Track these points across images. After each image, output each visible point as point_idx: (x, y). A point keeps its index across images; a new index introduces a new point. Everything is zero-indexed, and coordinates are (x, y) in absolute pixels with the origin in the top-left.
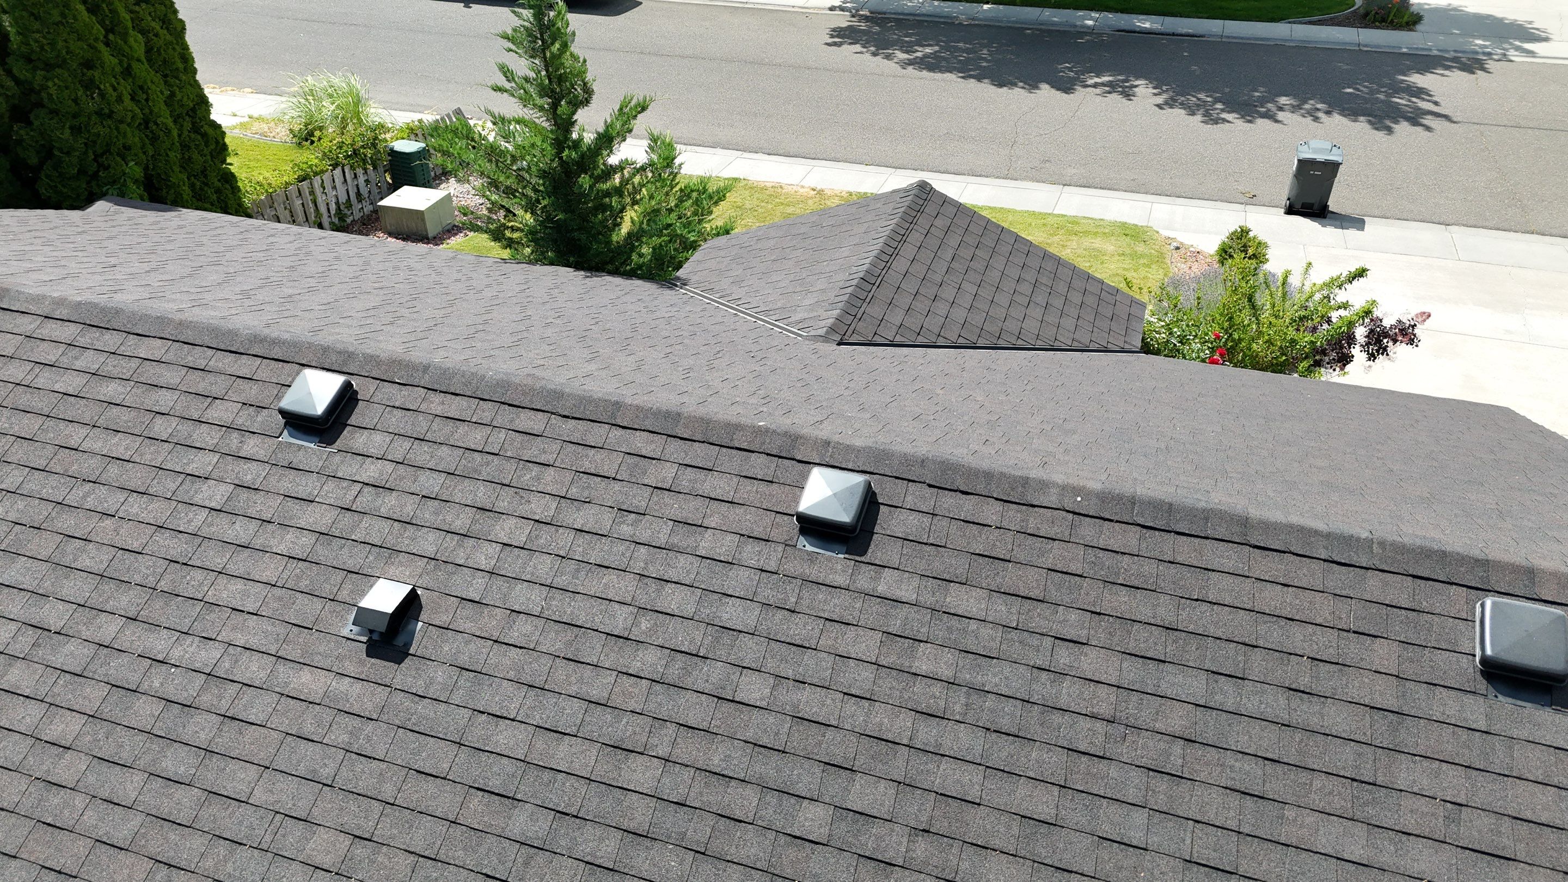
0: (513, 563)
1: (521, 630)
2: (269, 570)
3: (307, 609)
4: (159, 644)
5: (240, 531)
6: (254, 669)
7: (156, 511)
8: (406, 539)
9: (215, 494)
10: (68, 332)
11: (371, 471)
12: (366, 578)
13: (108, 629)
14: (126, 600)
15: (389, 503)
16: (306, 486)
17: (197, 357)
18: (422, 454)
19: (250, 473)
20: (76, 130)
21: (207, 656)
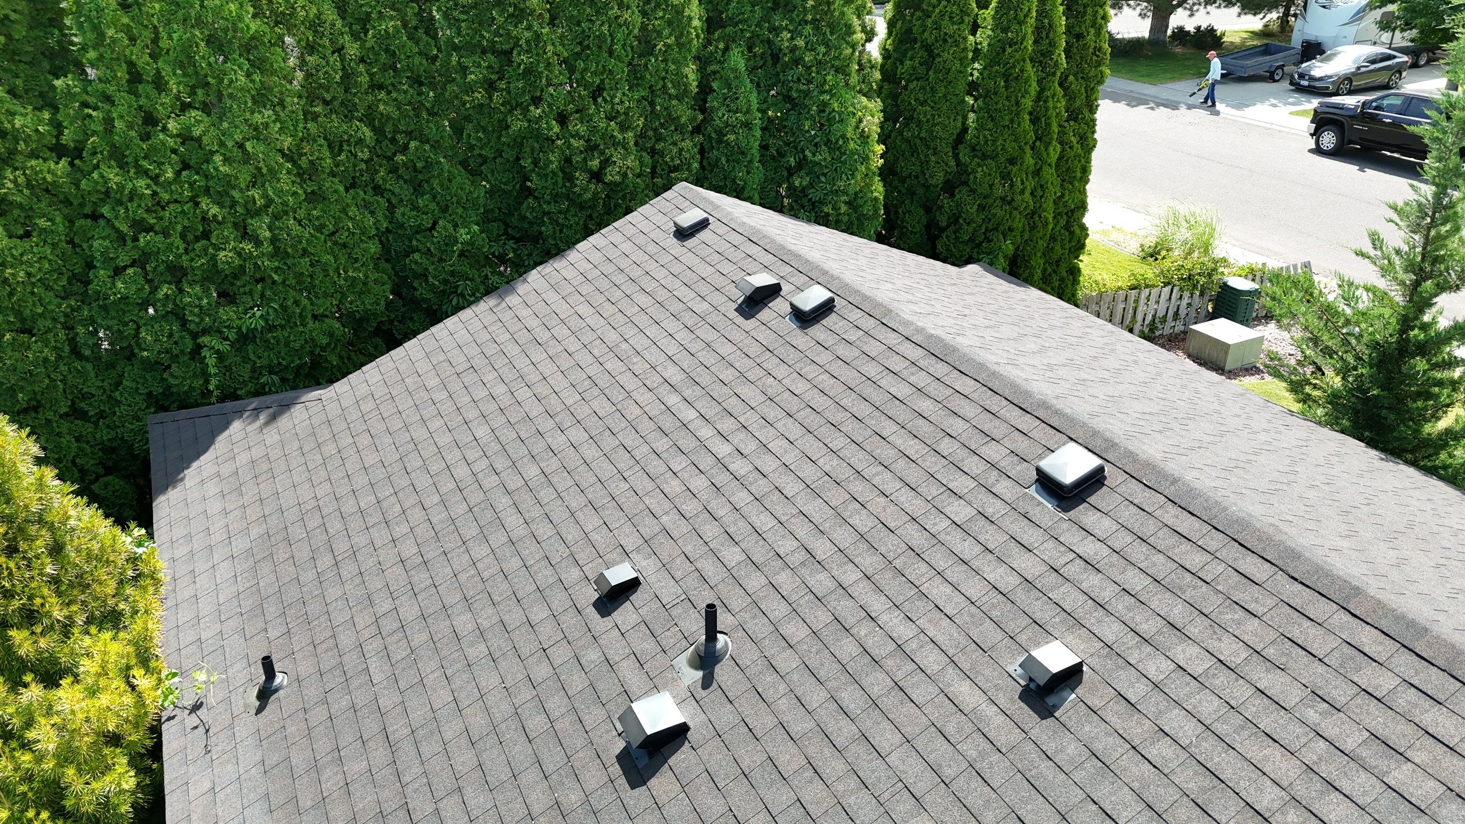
0: (1180, 688)
1: (1161, 750)
2: (974, 589)
3: (990, 635)
4: (877, 605)
5: (968, 548)
6: (931, 660)
7: (916, 506)
8: (1092, 618)
9: (961, 511)
10: (915, 353)
11: (1089, 548)
12: (1046, 633)
13: (850, 576)
14: (869, 562)
15: (1091, 581)
16: (1031, 536)
17: (995, 403)
18: (1138, 552)
19: (993, 508)
20: (982, 208)
21: (904, 631)
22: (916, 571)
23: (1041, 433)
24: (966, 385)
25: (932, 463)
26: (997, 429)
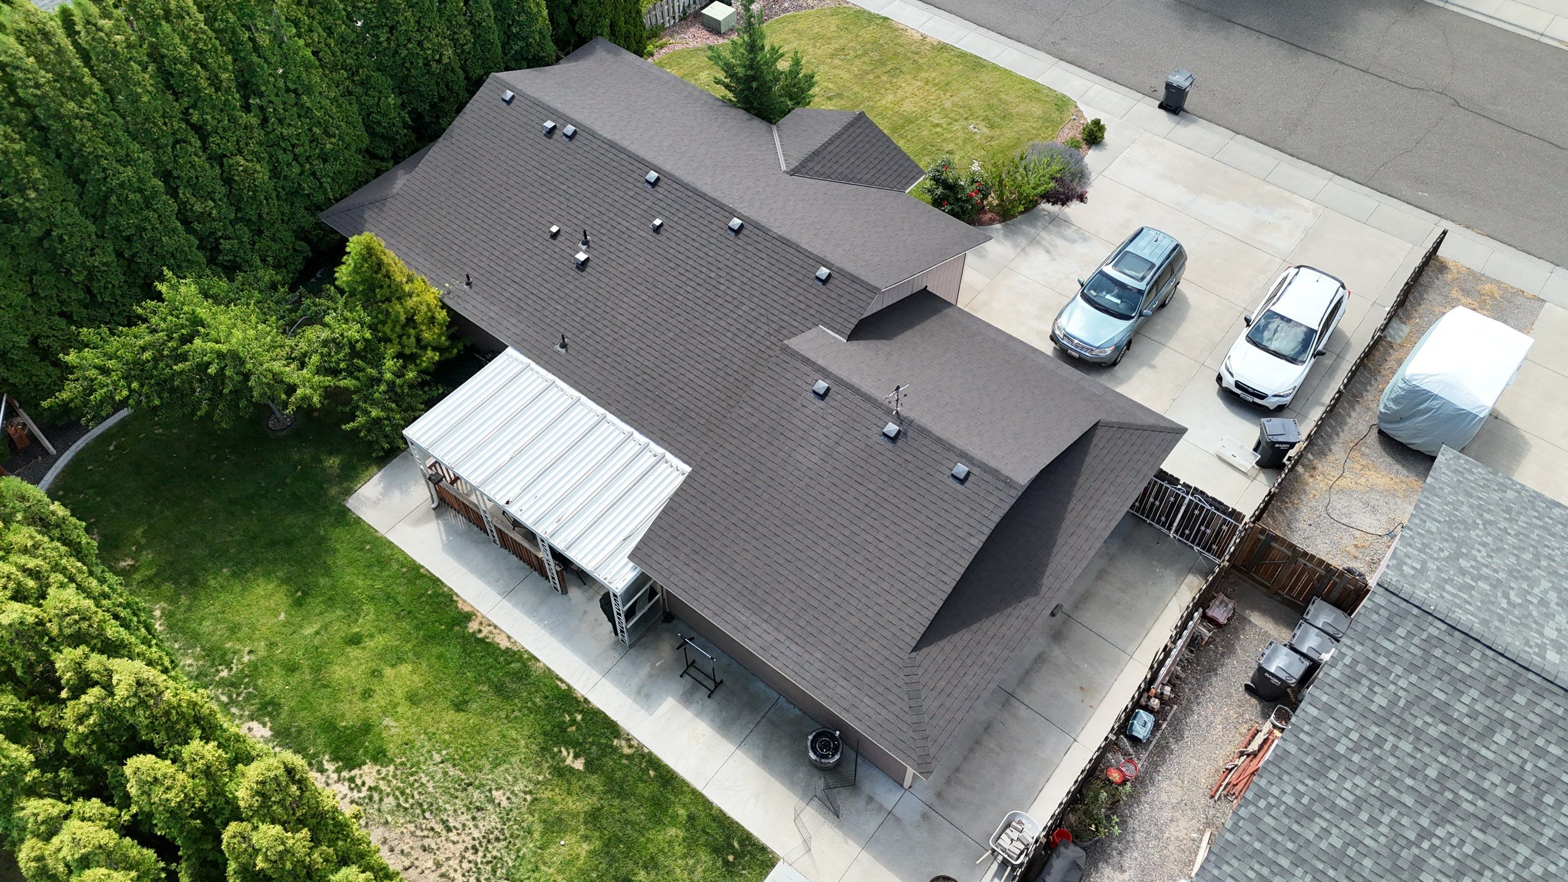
0: (680, 221)
1: (678, 234)
2: (639, 211)
3: (644, 220)
5: (635, 202)
6: (635, 229)
7: (621, 194)
8: (663, 212)
9: (632, 193)
11: (660, 196)
12: (655, 218)
15: (661, 204)
16: (648, 196)
17: (631, 161)
19: (638, 191)
22: (626, 210)
23: (644, 168)
24: (623, 156)
25: (622, 182)
26: (634, 169)
